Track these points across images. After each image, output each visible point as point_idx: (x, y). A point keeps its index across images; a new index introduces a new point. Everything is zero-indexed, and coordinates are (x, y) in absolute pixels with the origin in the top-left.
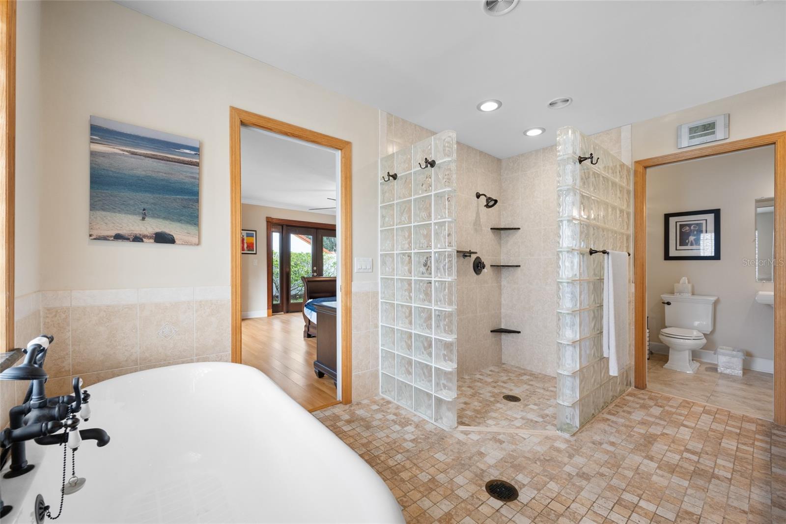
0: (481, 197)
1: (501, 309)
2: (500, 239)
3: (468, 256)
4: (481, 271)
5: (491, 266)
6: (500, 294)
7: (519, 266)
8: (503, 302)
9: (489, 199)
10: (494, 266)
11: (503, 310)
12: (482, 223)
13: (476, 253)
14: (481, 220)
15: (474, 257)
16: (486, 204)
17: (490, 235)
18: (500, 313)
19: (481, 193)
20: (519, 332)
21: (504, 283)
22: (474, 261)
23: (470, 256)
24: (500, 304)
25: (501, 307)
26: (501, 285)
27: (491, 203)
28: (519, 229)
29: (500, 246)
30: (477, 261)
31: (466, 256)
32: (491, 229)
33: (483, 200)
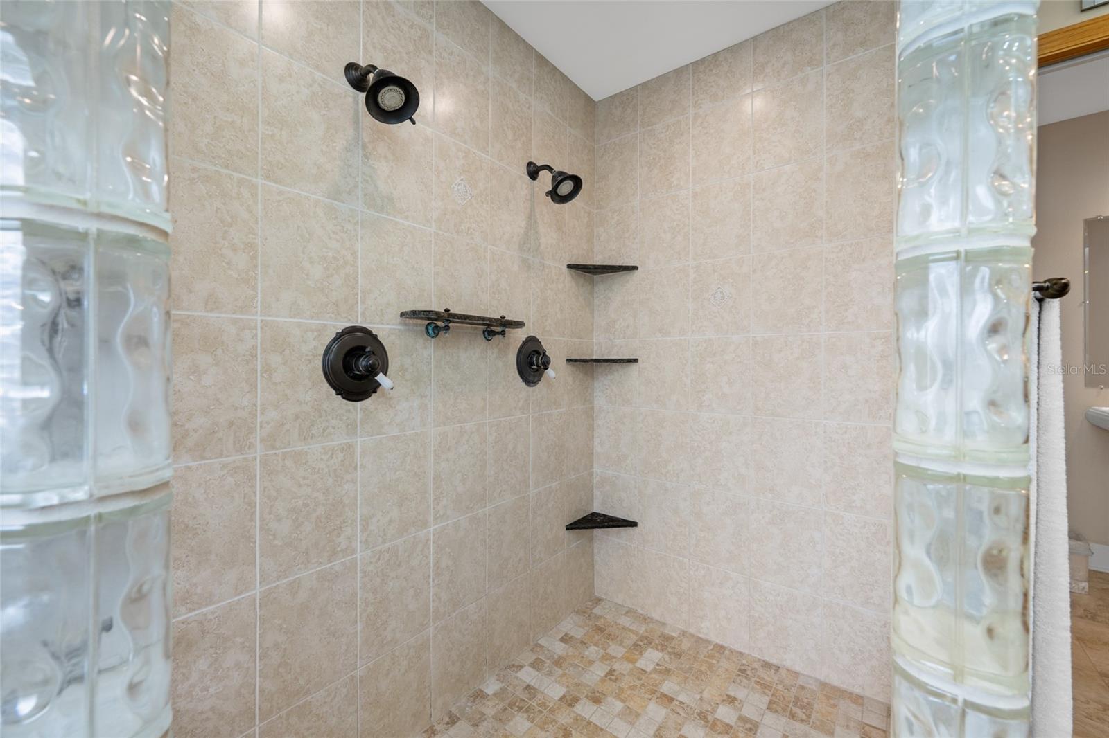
0: (541, 173)
1: (592, 467)
2: (591, 293)
3: (498, 333)
4: (541, 375)
5: (569, 360)
6: (591, 428)
7: (635, 361)
8: (598, 449)
9: (559, 178)
10: (576, 361)
11: (597, 469)
12: (542, 247)
13: (519, 324)
14: (543, 240)
15: (519, 336)
16: (550, 189)
17: (567, 280)
18: (591, 475)
19: (539, 164)
20: (634, 524)
21: (600, 401)
22: (522, 347)
23: (503, 333)
24: (590, 455)
25: (592, 462)
26: (592, 408)
27: (566, 188)
28: (635, 268)
29: (592, 313)
30: (531, 347)
31: (493, 333)
32: (569, 266)
33: (545, 178)
